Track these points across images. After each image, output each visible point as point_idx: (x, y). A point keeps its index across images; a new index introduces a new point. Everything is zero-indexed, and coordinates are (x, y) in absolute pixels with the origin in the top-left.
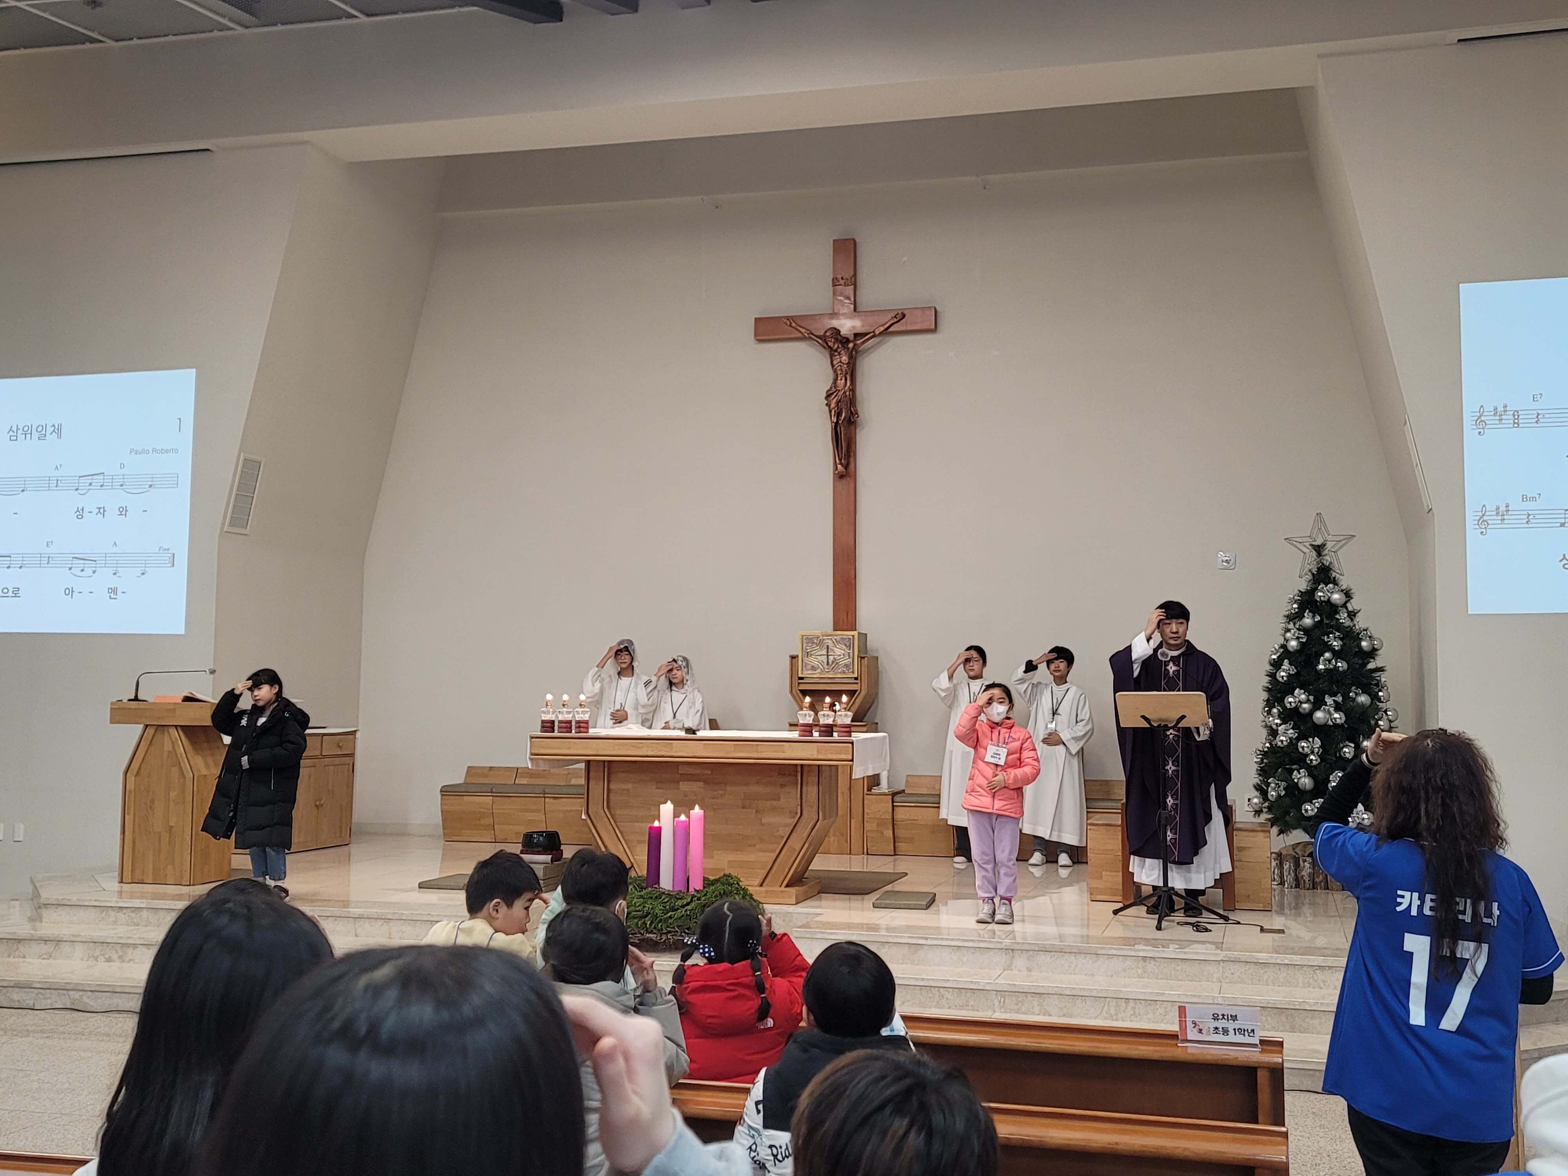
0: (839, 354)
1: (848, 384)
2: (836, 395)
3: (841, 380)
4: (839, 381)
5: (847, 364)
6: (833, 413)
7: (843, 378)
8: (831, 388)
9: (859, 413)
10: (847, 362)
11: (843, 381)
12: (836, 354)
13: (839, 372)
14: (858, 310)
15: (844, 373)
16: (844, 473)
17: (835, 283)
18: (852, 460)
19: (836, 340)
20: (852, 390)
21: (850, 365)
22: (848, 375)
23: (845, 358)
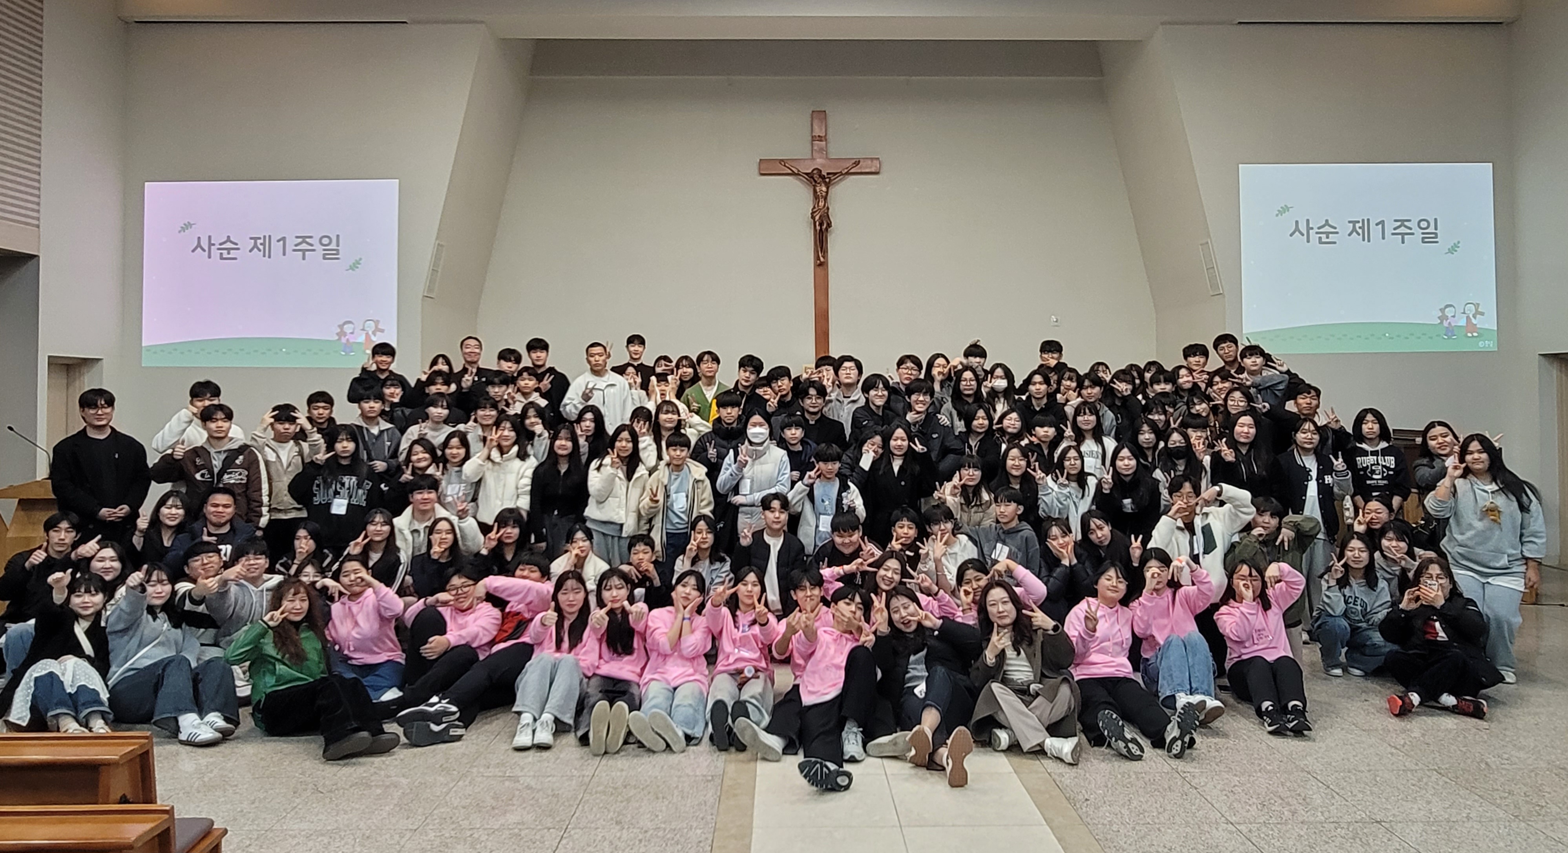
0: (821, 185)
1: (824, 205)
2: (817, 214)
3: (822, 202)
4: (818, 204)
6: (817, 223)
9: (831, 224)
10: (823, 191)
13: (818, 198)
14: (829, 157)
16: (823, 263)
17: (812, 139)
18: (827, 254)
20: (828, 208)
21: (827, 192)
22: (825, 199)
23: (824, 189)
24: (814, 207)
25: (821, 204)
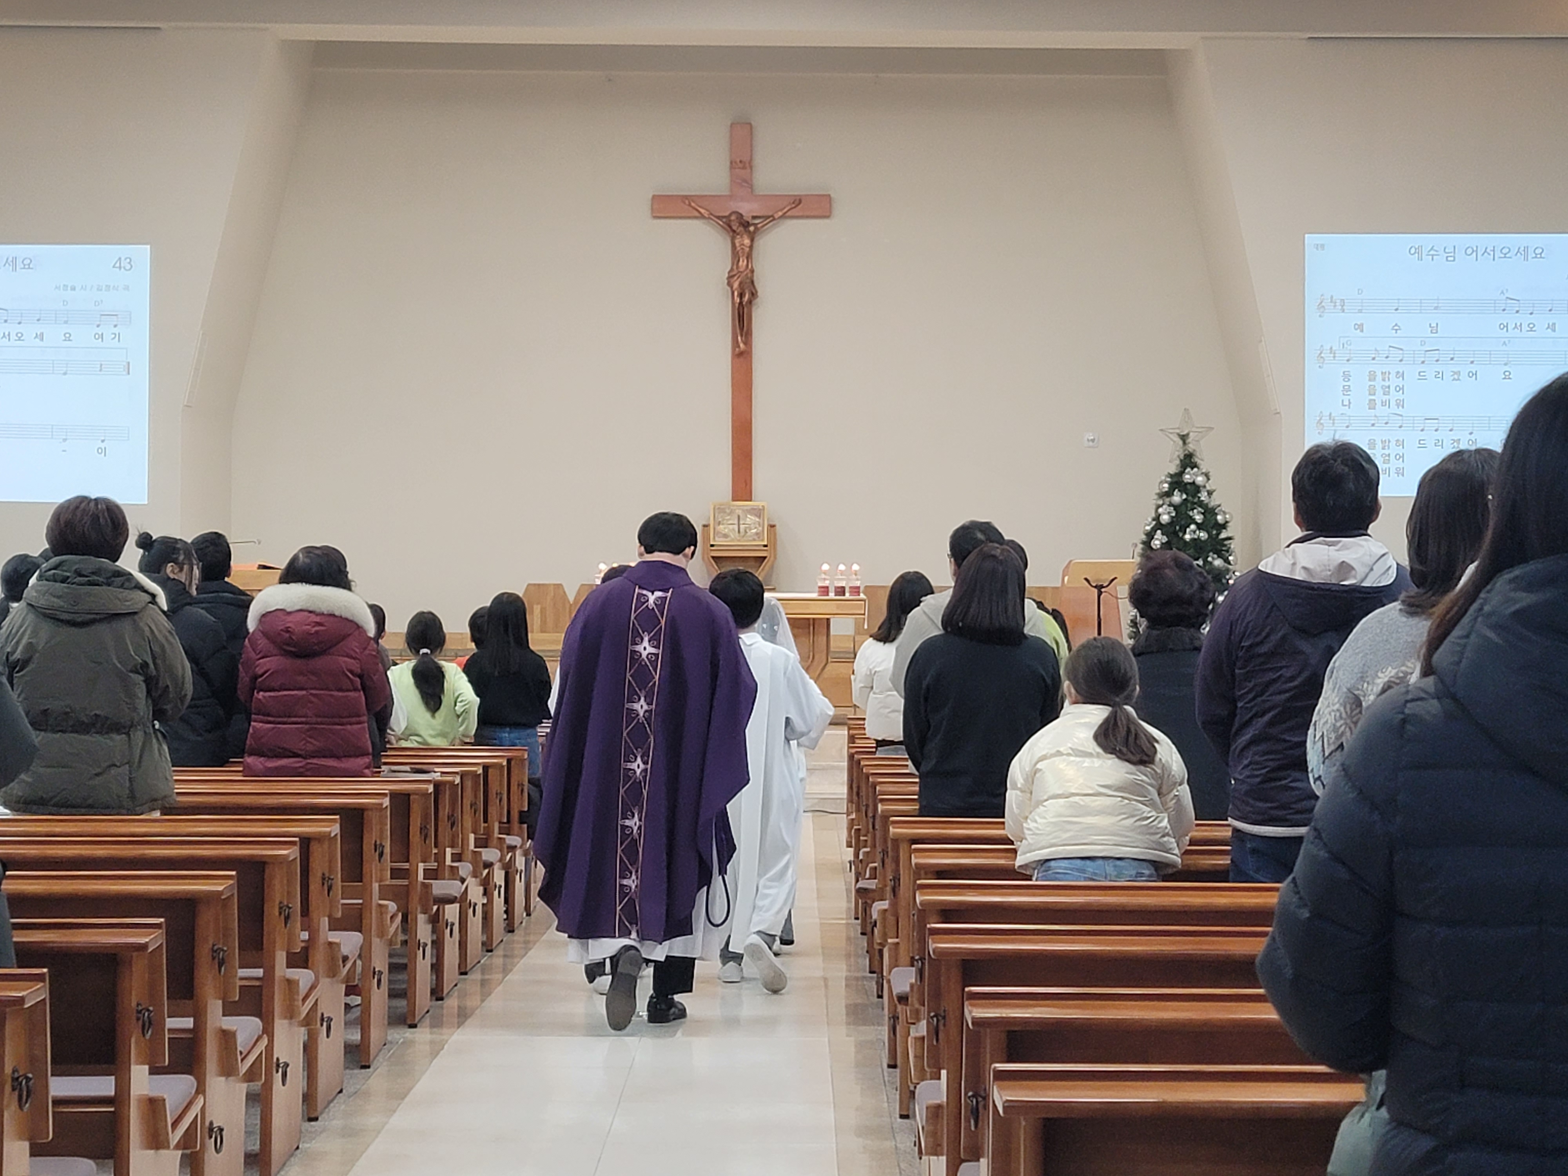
1: (750, 266)
2: (737, 278)
3: (743, 261)
4: (741, 263)
5: (745, 246)
9: (758, 293)
10: (749, 245)
11: (745, 263)
12: (737, 236)
14: (755, 193)
15: (746, 255)
16: (744, 351)
17: (733, 165)
18: (750, 338)
19: (738, 223)
20: (752, 271)
21: (751, 247)
22: (749, 257)
23: (747, 241)
24: (732, 270)
25: (743, 263)
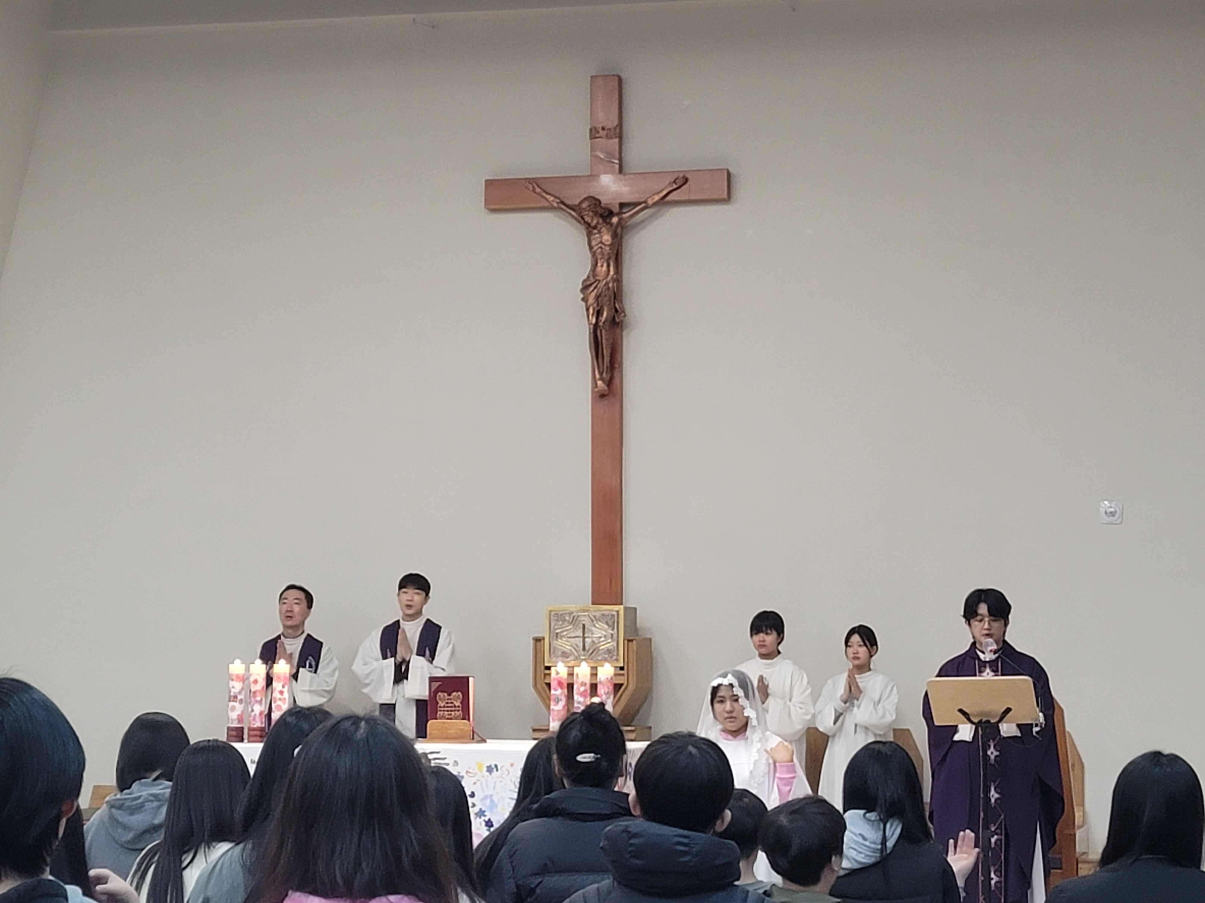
0: (600, 232)
1: (612, 273)
2: (595, 288)
3: (602, 266)
4: (599, 268)
5: (609, 245)
6: (591, 311)
7: (605, 265)
8: (588, 277)
9: (626, 312)
10: (609, 243)
11: (605, 268)
12: (595, 231)
13: (599, 257)
14: (624, 171)
15: (606, 257)
16: (607, 392)
17: (594, 133)
18: (616, 374)
19: (596, 213)
20: (620, 281)
22: (616, 257)
23: (606, 238)
25: (601, 268)
